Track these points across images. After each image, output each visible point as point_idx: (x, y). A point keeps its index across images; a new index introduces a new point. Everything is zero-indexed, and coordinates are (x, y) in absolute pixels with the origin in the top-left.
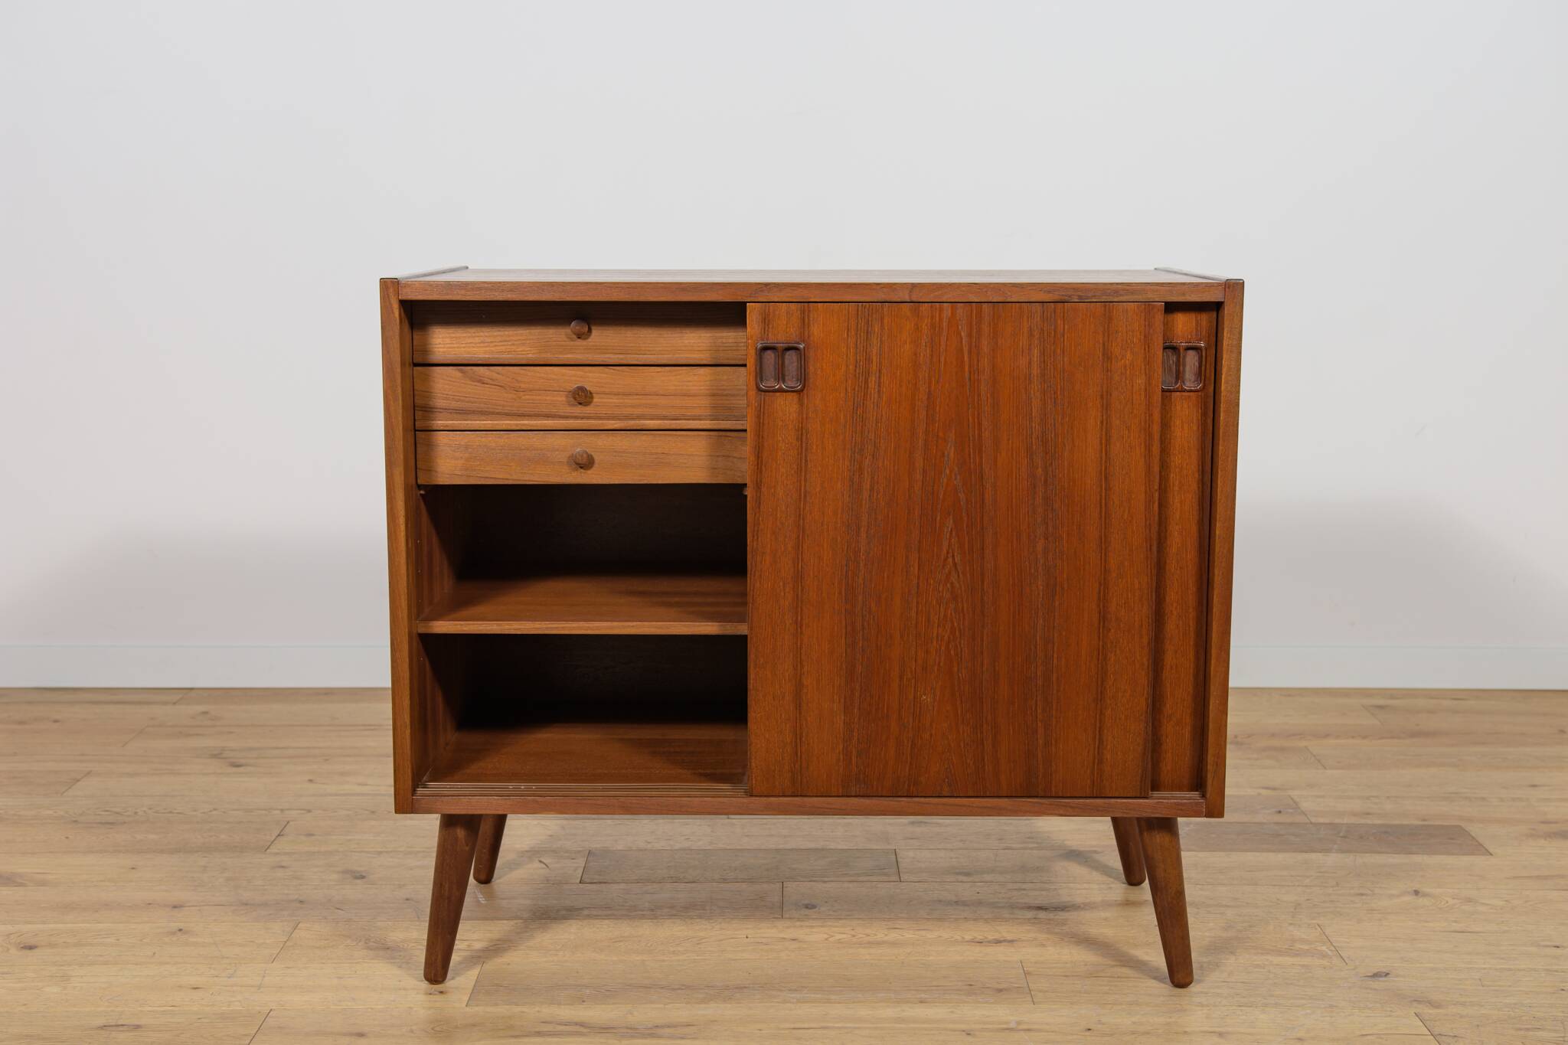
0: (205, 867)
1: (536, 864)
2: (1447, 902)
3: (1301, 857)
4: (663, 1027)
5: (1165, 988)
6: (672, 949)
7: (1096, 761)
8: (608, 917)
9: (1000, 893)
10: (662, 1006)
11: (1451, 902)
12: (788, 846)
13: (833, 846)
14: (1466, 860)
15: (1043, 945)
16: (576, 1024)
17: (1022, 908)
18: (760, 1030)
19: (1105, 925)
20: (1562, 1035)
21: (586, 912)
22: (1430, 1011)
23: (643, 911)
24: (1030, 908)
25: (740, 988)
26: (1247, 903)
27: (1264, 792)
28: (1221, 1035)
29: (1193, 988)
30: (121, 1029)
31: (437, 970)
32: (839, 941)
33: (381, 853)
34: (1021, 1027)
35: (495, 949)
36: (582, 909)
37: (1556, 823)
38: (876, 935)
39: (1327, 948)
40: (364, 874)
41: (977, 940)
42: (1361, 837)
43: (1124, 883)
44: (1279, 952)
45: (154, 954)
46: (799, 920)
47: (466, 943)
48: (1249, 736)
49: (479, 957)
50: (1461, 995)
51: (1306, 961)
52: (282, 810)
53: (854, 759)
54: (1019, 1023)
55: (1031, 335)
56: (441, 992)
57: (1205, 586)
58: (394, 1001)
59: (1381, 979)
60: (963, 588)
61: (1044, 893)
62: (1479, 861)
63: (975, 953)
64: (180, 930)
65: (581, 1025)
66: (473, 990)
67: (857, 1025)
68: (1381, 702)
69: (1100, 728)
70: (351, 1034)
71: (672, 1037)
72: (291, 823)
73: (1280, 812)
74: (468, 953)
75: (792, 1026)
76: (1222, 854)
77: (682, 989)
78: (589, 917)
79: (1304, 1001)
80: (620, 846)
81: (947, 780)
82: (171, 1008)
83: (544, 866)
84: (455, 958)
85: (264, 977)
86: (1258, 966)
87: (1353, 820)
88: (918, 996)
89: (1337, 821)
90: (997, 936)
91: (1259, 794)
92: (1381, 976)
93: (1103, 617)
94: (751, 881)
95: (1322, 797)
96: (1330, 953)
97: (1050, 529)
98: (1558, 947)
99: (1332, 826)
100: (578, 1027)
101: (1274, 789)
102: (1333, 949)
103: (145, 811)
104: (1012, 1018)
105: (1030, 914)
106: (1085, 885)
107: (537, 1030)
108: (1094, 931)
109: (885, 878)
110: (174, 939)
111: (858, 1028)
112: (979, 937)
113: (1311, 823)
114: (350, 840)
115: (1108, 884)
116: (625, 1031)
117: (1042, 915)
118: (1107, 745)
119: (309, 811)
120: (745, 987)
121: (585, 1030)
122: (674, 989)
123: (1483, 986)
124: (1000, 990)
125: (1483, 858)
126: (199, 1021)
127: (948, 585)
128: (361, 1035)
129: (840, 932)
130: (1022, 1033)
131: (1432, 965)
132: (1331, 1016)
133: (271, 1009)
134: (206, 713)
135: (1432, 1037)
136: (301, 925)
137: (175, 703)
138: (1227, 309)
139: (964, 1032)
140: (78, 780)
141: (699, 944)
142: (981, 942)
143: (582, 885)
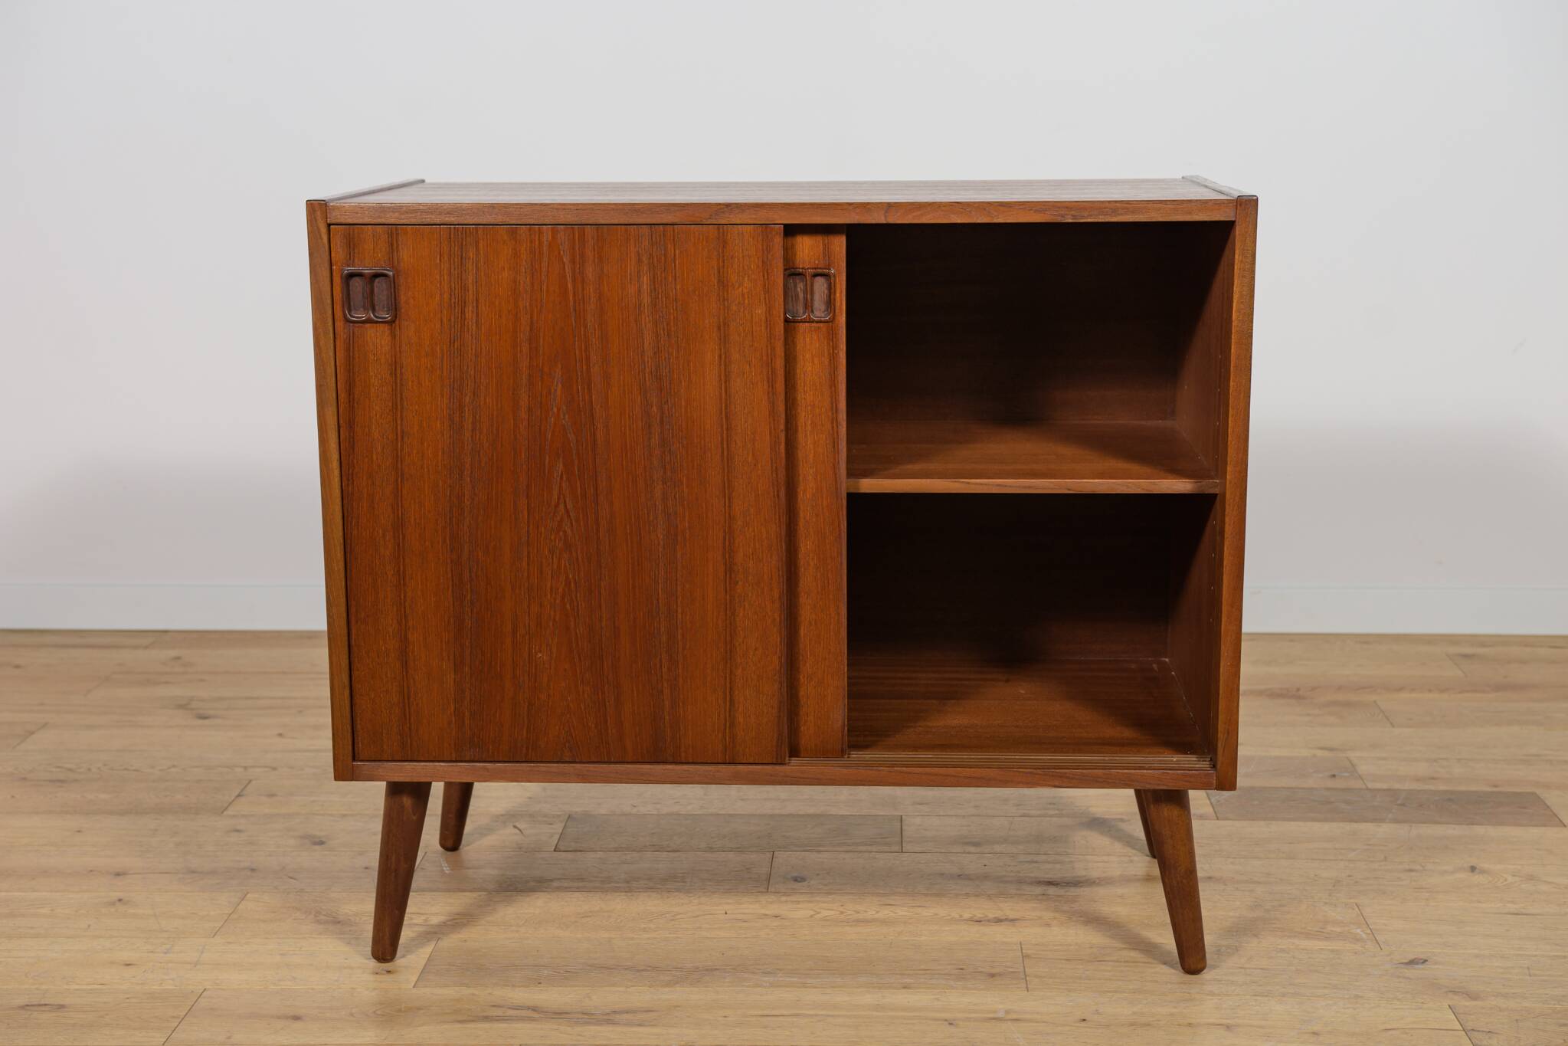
0: (156, 830)
1: (510, 831)
2: (1506, 880)
3: (1349, 828)
4: (621, 1013)
5: (1173, 975)
6: (643, 926)
8: (578, 889)
9: (1009, 866)
10: (623, 990)
11: (1510, 879)
12: (783, 812)
13: (834, 811)
14: (1535, 832)
15: (1048, 925)
16: (529, 1008)
17: (1031, 883)
18: (725, 1017)
19: (1120, 904)
21: (555, 884)
22: (1467, 1004)
23: (618, 883)
24: (1040, 884)
25: (711, 970)
26: (1281, 880)
27: (1319, 753)
28: (1228, 1027)
29: (1206, 975)
30: (43, 1008)
31: (385, 947)
32: (825, 919)
33: (344, 816)
34: (1009, 1017)
35: (459, 921)
36: (552, 880)
38: (866, 912)
39: (1363, 931)
40: (324, 840)
41: (975, 918)
42: (1421, 807)
43: (1148, 856)
44: (1308, 935)
45: (89, 926)
46: (785, 894)
47: (423, 917)
48: (1313, 689)
49: (435, 933)
50: (1504, 985)
51: (1337, 946)
52: (245, 768)
54: (1007, 1012)
56: (390, 973)
58: (336, 981)
59: (1416, 966)
61: (1058, 866)
62: (1551, 833)
63: (973, 932)
64: (120, 900)
65: (533, 1010)
66: (424, 969)
67: (830, 1013)
68: (1467, 650)
70: (287, 1017)
71: (629, 1023)
72: (254, 782)
73: (1334, 776)
74: (421, 929)
75: (760, 1013)
76: (1262, 823)
77: (649, 971)
78: (559, 889)
79: (1326, 991)
80: (603, 811)
82: (100, 988)
83: (518, 831)
84: (406, 934)
85: (202, 953)
86: (1282, 950)
87: (1415, 786)
88: (902, 982)
89: (1397, 786)
90: (999, 914)
91: (1314, 756)
92: (1417, 964)
94: (739, 850)
95: (1384, 759)
96: (1364, 936)
99: (1392, 793)
100: (530, 1011)
101: (1331, 749)
102: (1369, 931)
103: (99, 768)
104: (1001, 1006)
105: (1039, 890)
106: (1105, 858)
107: (485, 1014)
108: (1108, 910)
109: (886, 848)
110: (113, 910)
111: (832, 1017)
112: (979, 915)
113: (1367, 789)
114: (313, 801)
115: (1130, 856)
116: (580, 1016)
117: (1052, 891)
119: (274, 769)
120: (716, 970)
121: (536, 1015)
122: (638, 971)
123: (1530, 976)
124: (992, 975)
125: (1556, 830)
126: (128, 1001)
128: (297, 1018)
129: (828, 908)
130: (1009, 1023)
131: (1476, 951)
132: (1355, 1009)
133: (205, 989)
134: (179, 658)
135: (1463, 1033)
136: (249, 896)
137: (146, 647)
138: (1238, 230)
139: (946, 1022)
140: (32, 733)
141: (673, 920)
142: (980, 921)
143: (556, 854)
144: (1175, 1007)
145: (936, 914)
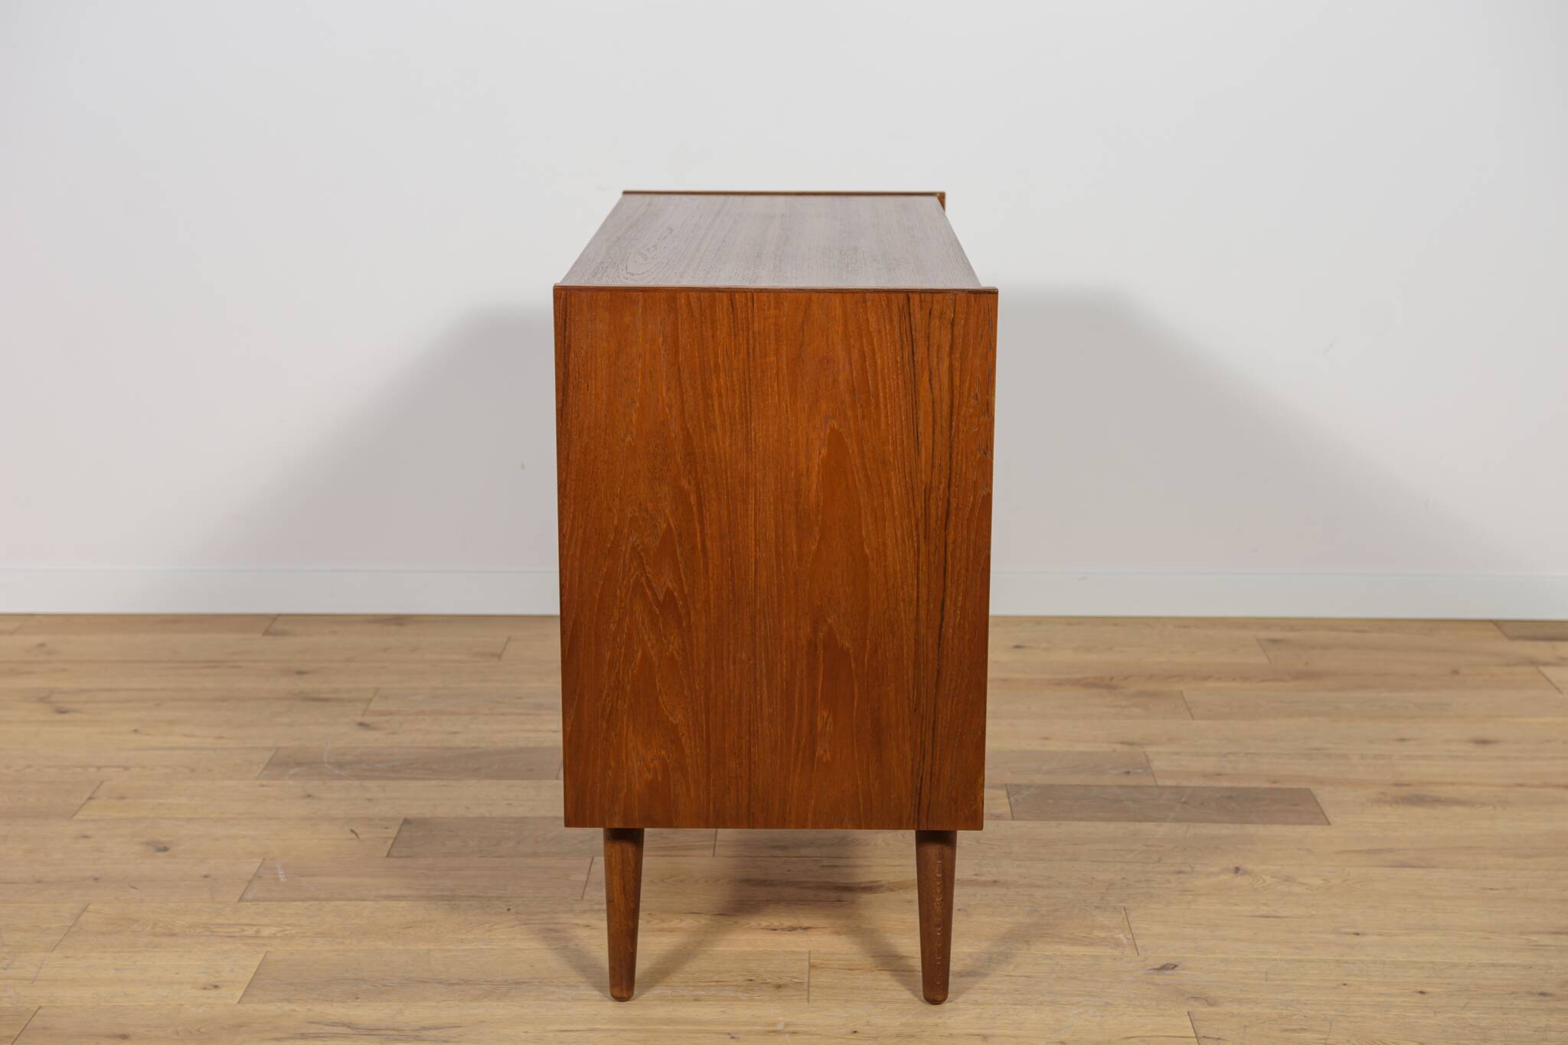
0: (7, 835)
1: (347, 835)
2: (1264, 881)
3: (1132, 827)
4: (429, 1029)
6: (461, 937)
8: (405, 898)
9: (811, 869)
10: (434, 1003)
11: (1269, 880)
14: (1300, 831)
16: (344, 1025)
17: (829, 889)
18: (526, 1032)
20: (1326, 1037)
22: (1205, 1010)
24: (837, 888)
25: (518, 983)
26: (1060, 883)
27: (1119, 747)
28: (984, 1038)
33: (190, 820)
34: (788, 1029)
35: (283, 935)
37: (1409, 785)
39: (1125, 935)
40: (168, 846)
41: (772, 927)
42: (1202, 804)
44: (1074, 941)
47: (255, 929)
48: (1126, 678)
49: (265, 945)
51: (1098, 951)
52: (99, 768)
54: (787, 1025)
56: (216, 987)
58: (166, 997)
59: (1167, 972)
62: (1315, 831)
63: (767, 942)
65: (347, 1026)
66: (250, 983)
68: (1277, 634)
72: (106, 783)
73: (1128, 773)
75: (560, 1028)
76: (1053, 823)
77: (461, 984)
78: (385, 898)
79: (1080, 998)
80: (439, 814)
83: (354, 837)
85: (41, 968)
86: (1047, 957)
87: (1200, 783)
88: (695, 993)
89: (1184, 783)
90: (793, 922)
91: (1115, 751)
92: (1167, 969)
95: (1178, 754)
96: (1125, 941)
98: (1358, 934)
99: (1177, 789)
102: (1130, 936)
104: (781, 1019)
105: (835, 897)
107: (303, 1031)
111: (625, 1030)
113: (1157, 786)
114: (161, 805)
116: (392, 1031)
117: (847, 897)
119: (126, 768)
120: (524, 982)
121: (349, 1032)
122: (451, 985)
123: (1266, 980)
124: (779, 987)
125: (1320, 827)
128: (124, 1037)
130: (787, 1036)
131: (1223, 956)
132: (1102, 1016)
133: (40, 1008)
134: (42, 645)
135: (1195, 1040)
136: (90, 906)
137: (11, 633)
139: (729, 1037)
142: (775, 930)
143: (388, 860)
144: (940, 1018)
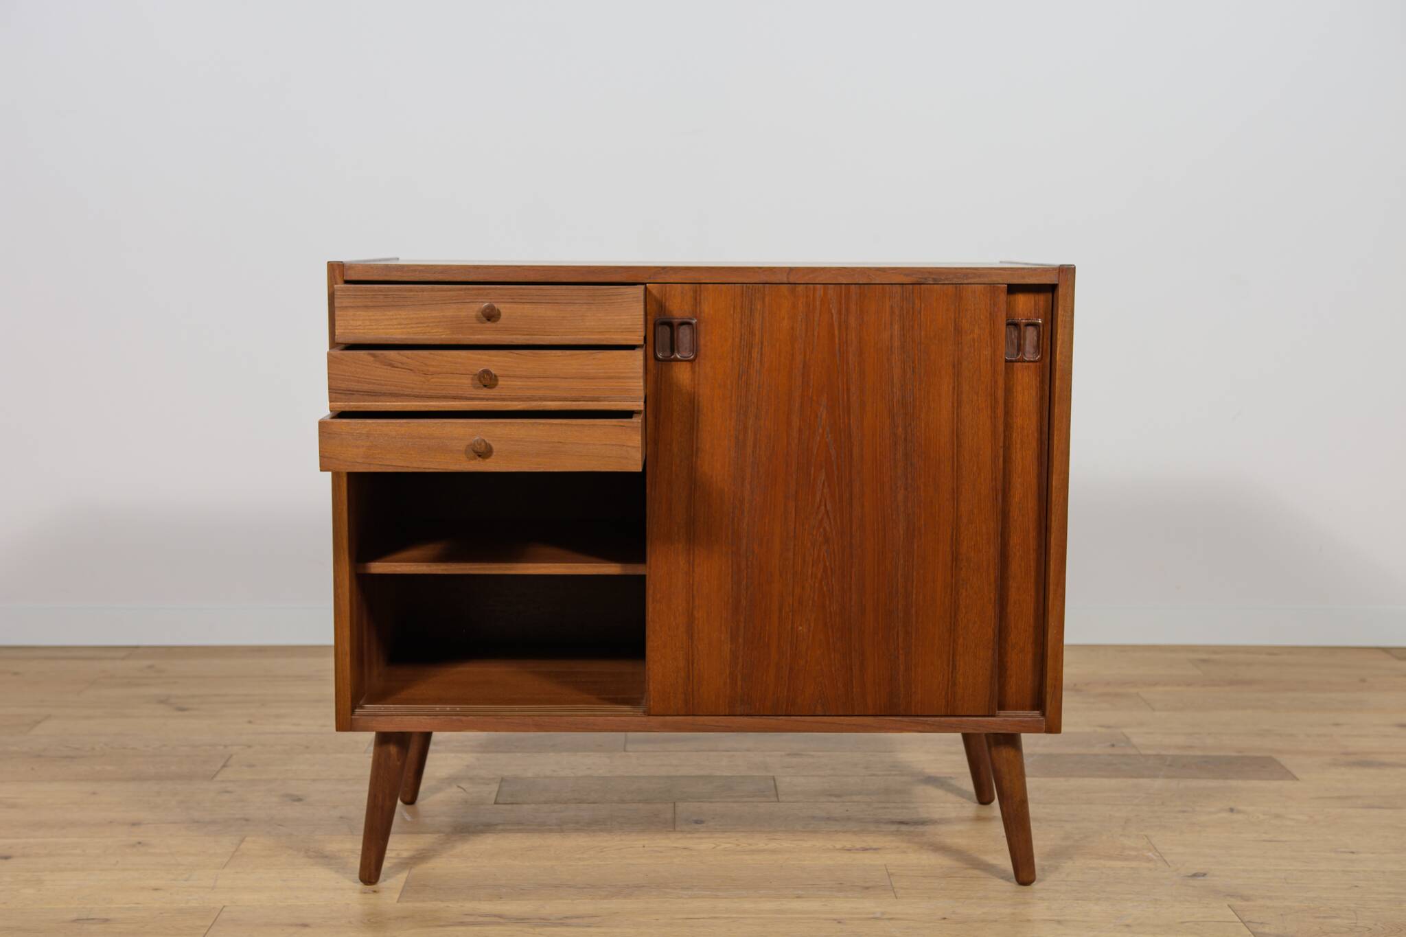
0: (159, 792)
1: (454, 789)
2: (1258, 817)
3: (1131, 781)
4: (572, 918)
5: (1012, 886)
6: (578, 856)
7: (950, 684)
8: (520, 831)
9: (867, 811)
10: (570, 901)
11: (1262, 817)
12: (679, 774)
13: (718, 773)
14: (1275, 783)
15: (904, 852)
16: (495, 915)
17: (886, 823)
18: (657, 920)
19: (958, 836)
20: (1355, 921)
21: (500, 827)
22: (1242, 903)
23: (551, 826)
24: (893, 822)
25: (639, 887)
26: (1084, 819)
27: (1099, 730)
28: (1059, 922)
29: (1035, 886)
30: (92, 921)
31: (370, 873)
32: (725, 849)
33: (314, 780)
34: (885, 916)
35: (420, 857)
36: (497, 825)
37: (1355, 754)
38: (757, 844)
39: (1153, 853)
40: (302, 798)
41: (846, 848)
42: (1184, 766)
43: (975, 803)
44: (1111, 858)
45: (117, 862)
46: (689, 832)
47: (395, 852)
48: (1088, 684)
49: (408, 863)
50: (1268, 890)
51: (1134, 864)
52: (226, 746)
53: (739, 683)
54: (883, 913)
55: (892, 313)
56: (375, 892)
57: (1044, 531)
58: (332, 898)
59: (1199, 878)
60: (834, 533)
61: (905, 810)
62: (1287, 785)
63: (846, 858)
64: (140, 843)
65: (500, 917)
66: (403, 890)
67: (741, 915)
68: (1204, 656)
69: (953, 655)
70: (297, 925)
71: (579, 926)
72: (235, 756)
73: (1113, 745)
74: (395, 861)
75: (685, 916)
76: (1062, 779)
77: (588, 888)
78: (504, 830)
79: (1132, 895)
80: (530, 774)
81: (820, 701)
82: (136, 905)
83: (461, 790)
84: (386, 864)
85: (216, 880)
86: (1092, 868)
87: (1177, 752)
88: (796, 893)
89: (1163, 753)
90: (864, 845)
91: (1095, 732)
92: (1199, 876)
93: (956, 558)
94: (647, 801)
95: (1151, 733)
96: (1155, 858)
97: (910, 481)
98: (1353, 852)
99: (1159, 757)
100: (497, 918)
101: (1109, 727)
102: (1158, 854)
103: (101, 747)
104: (877, 909)
105: (894, 827)
106: (942, 805)
107: (461, 921)
108: (949, 841)
109: (765, 799)
110: (135, 850)
111: (743, 918)
112: (849, 846)
113: (1141, 754)
114: (288, 770)
115: (962, 803)
116: (539, 921)
117: (904, 828)
118: (959, 670)
119: (250, 747)
120: (643, 886)
121: (502, 920)
122: (580, 888)
123: (1287, 883)
124: (867, 888)
125: (1291, 782)
126: (161, 914)
127: (821, 530)
128: (305, 925)
129: (726, 842)
130: (886, 920)
131: (1243, 867)
132: (1155, 908)
133: (224, 907)
134: (152, 666)
135: (1242, 924)
136: (247, 839)
137: (124, 658)
138: (1061, 291)
139: (835, 922)
140: (39, 722)
141: (601, 852)
142: (850, 849)
143: (496, 806)
145: (814, 846)
